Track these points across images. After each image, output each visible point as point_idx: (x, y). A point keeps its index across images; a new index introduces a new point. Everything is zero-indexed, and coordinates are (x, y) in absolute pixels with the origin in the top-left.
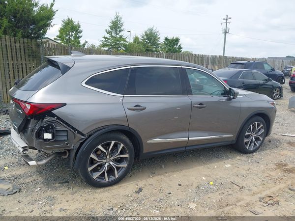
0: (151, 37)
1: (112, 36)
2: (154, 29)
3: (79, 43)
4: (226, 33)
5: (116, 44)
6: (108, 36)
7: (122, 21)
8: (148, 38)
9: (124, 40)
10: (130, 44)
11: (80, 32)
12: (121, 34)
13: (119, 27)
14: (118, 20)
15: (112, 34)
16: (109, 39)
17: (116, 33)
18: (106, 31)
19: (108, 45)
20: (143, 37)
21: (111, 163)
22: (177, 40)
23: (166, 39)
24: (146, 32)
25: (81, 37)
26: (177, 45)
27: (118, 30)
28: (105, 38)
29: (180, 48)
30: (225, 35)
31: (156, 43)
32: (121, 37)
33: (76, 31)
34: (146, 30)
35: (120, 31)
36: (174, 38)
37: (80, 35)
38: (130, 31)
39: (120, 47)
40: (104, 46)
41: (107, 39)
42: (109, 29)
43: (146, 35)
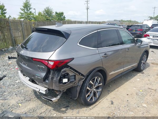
0: (48, 12)
1: (25, 12)
2: (50, 8)
3: (5, 17)
4: (87, 9)
5: (28, 17)
6: (22, 12)
7: (30, 3)
8: (47, 13)
9: (33, 14)
10: (37, 17)
11: (5, 10)
12: (31, 10)
13: (29, 6)
14: (27, 2)
15: (25, 11)
16: (24, 14)
17: (27, 10)
18: (21, 9)
19: (24, 17)
20: (44, 12)
21: (95, 90)
22: (62, 13)
23: (56, 13)
24: (45, 9)
25: (6, 13)
26: (62, 16)
27: (28, 8)
28: (21, 13)
29: (64, 18)
30: (87, 10)
31: (52, 15)
32: (31, 12)
33: (2, 9)
34: (45, 8)
35: (30, 9)
36: (61, 12)
37: (5, 12)
38: (34, 9)
39: (30, 18)
40: (21, 18)
41: (22, 14)
42: (22, 8)
43: (45, 11)
